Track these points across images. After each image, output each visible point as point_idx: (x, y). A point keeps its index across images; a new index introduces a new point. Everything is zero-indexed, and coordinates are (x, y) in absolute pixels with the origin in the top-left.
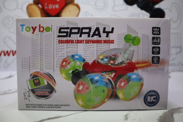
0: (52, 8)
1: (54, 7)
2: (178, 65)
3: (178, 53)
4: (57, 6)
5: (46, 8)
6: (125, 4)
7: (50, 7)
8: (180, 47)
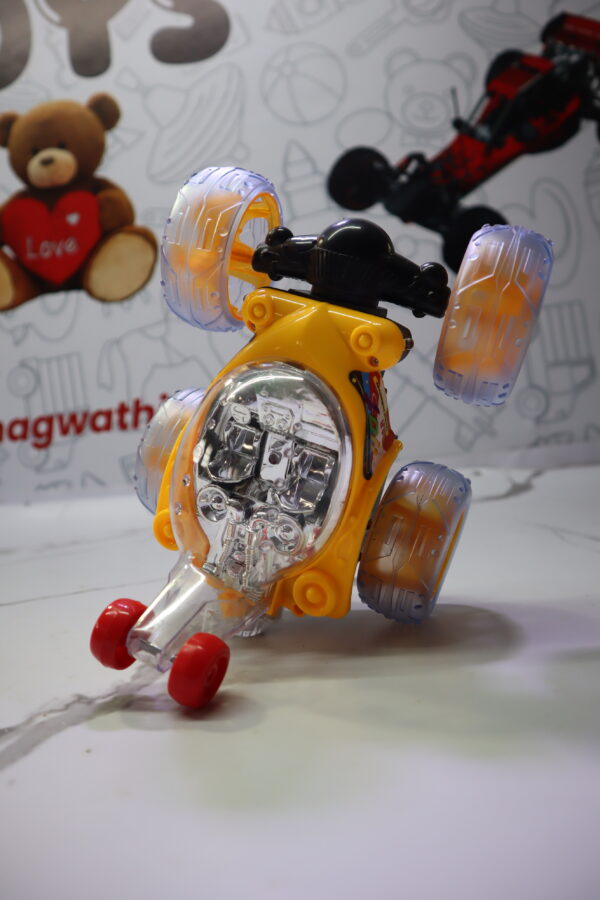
0: (54, 255)
1: (59, 252)
2: (586, 438)
3: (579, 388)
4: (71, 246)
5: (31, 256)
6: (333, 205)
7: (46, 250)
8: (590, 362)
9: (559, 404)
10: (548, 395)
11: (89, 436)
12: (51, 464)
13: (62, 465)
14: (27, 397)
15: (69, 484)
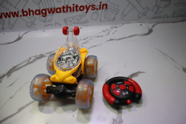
3: (166, 6)
9: (161, 10)
10: (159, 7)
11: (56, 14)
12: (47, 21)
13: (50, 21)
14: (39, 4)
15: (52, 25)
